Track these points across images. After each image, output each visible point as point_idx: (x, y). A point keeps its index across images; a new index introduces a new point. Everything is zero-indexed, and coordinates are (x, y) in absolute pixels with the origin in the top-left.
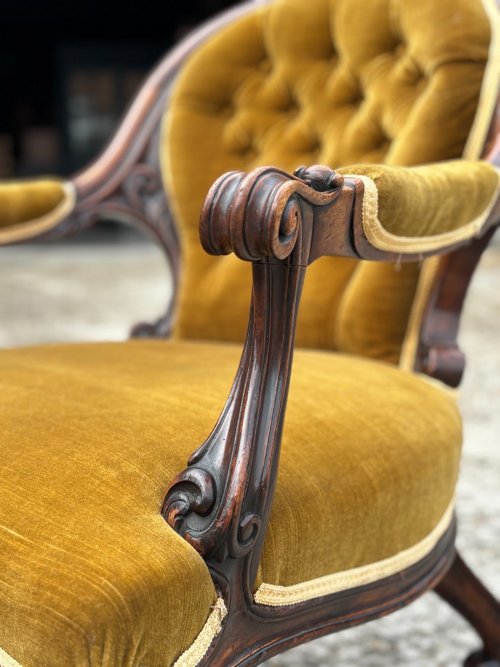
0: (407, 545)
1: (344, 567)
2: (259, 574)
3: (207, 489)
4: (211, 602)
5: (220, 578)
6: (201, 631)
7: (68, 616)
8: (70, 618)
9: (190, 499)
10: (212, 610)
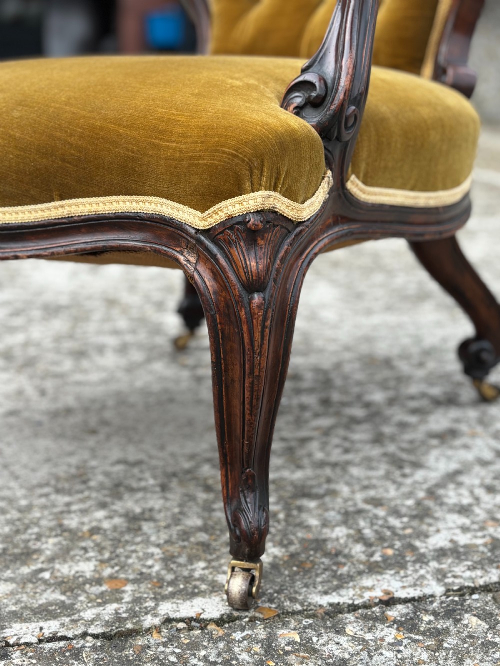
0: (445, 187)
1: (402, 187)
2: (350, 169)
3: (320, 86)
4: (323, 172)
5: (329, 155)
6: (317, 190)
7: (234, 150)
8: (236, 151)
9: (305, 95)
10: (323, 178)
